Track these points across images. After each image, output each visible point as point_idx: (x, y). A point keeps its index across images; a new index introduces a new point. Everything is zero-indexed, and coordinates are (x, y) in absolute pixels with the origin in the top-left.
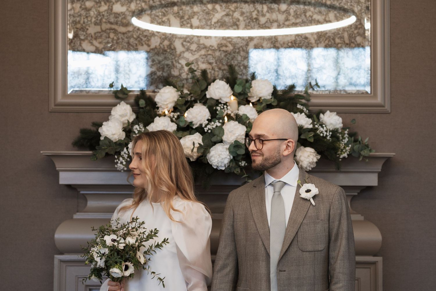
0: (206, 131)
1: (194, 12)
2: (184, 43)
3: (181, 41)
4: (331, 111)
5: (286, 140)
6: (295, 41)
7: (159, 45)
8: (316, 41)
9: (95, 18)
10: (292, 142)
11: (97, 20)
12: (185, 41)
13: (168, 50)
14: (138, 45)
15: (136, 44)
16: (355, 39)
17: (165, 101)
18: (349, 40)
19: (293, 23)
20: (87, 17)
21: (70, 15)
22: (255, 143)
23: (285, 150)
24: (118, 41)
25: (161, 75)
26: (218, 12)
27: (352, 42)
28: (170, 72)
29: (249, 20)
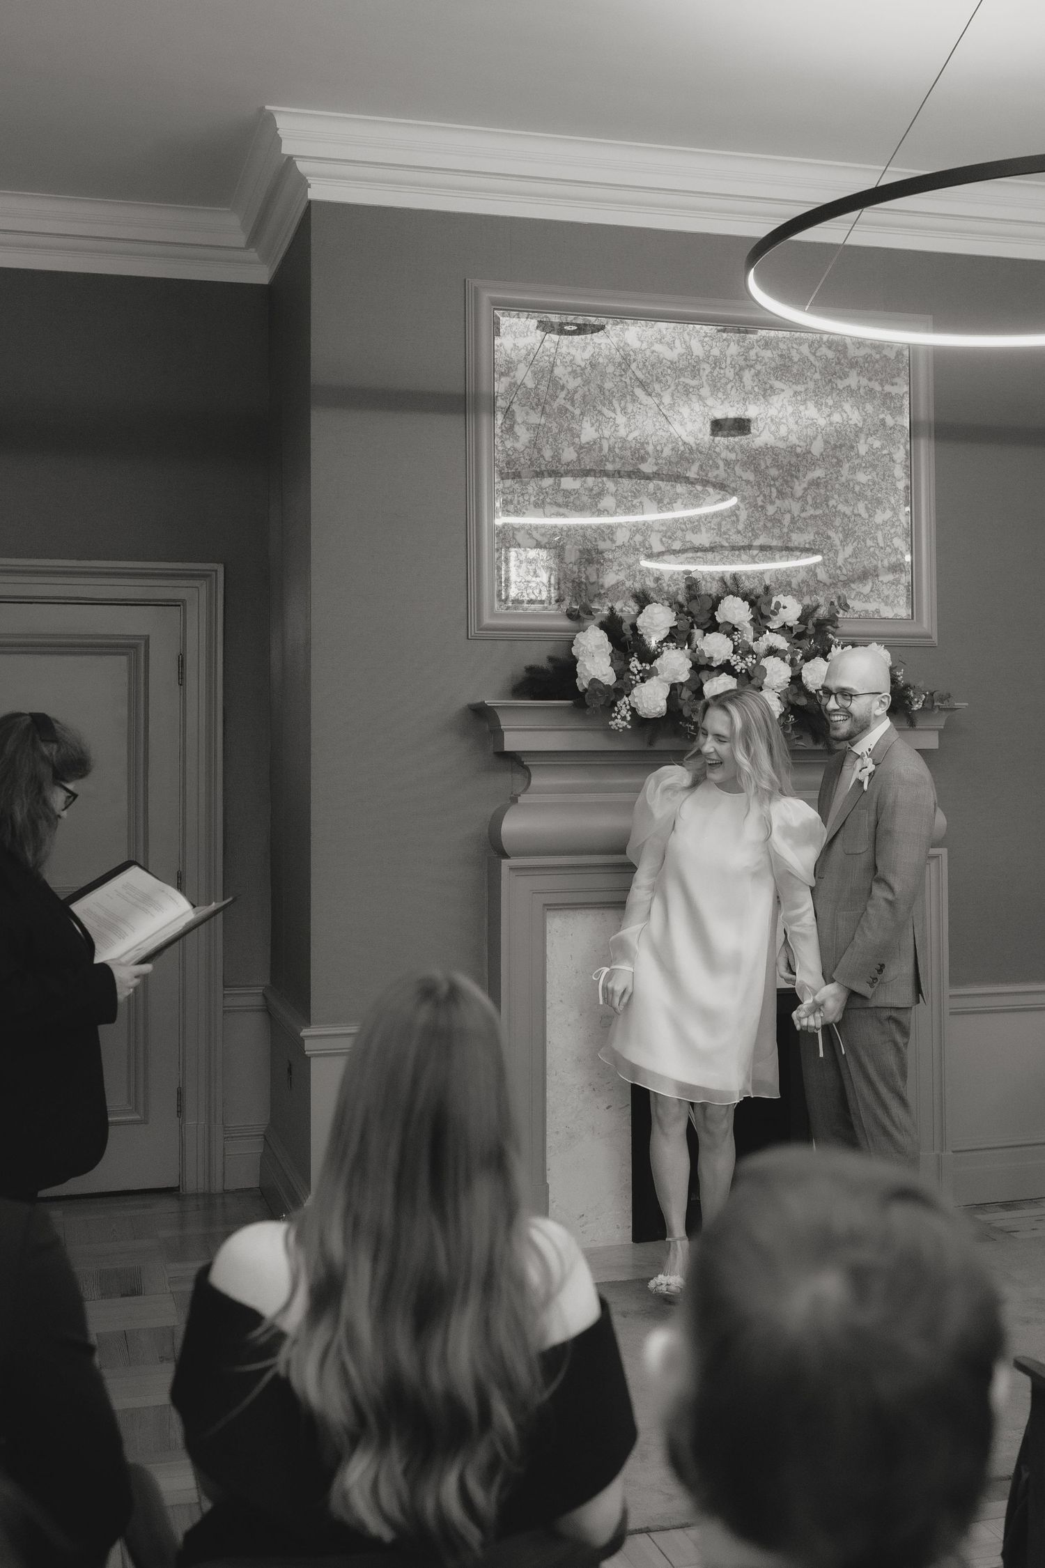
0: (739, 671)
1: (677, 494)
2: (664, 539)
3: (659, 535)
4: (878, 644)
5: (880, 693)
6: (813, 541)
7: (629, 542)
8: (841, 542)
9: (535, 497)
10: (889, 697)
11: (538, 499)
12: (665, 536)
13: (642, 550)
14: (598, 540)
15: (596, 538)
16: (891, 541)
17: (657, 626)
18: (885, 542)
19: (812, 515)
20: (523, 494)
21: (498, 489)
22: (836, 698)
23: (878, 709)
24: (569, 533)
25: (632, 586)
26: (710, 495)
27: (888, 546)
28: (645, 582)
29: (753, 508)
